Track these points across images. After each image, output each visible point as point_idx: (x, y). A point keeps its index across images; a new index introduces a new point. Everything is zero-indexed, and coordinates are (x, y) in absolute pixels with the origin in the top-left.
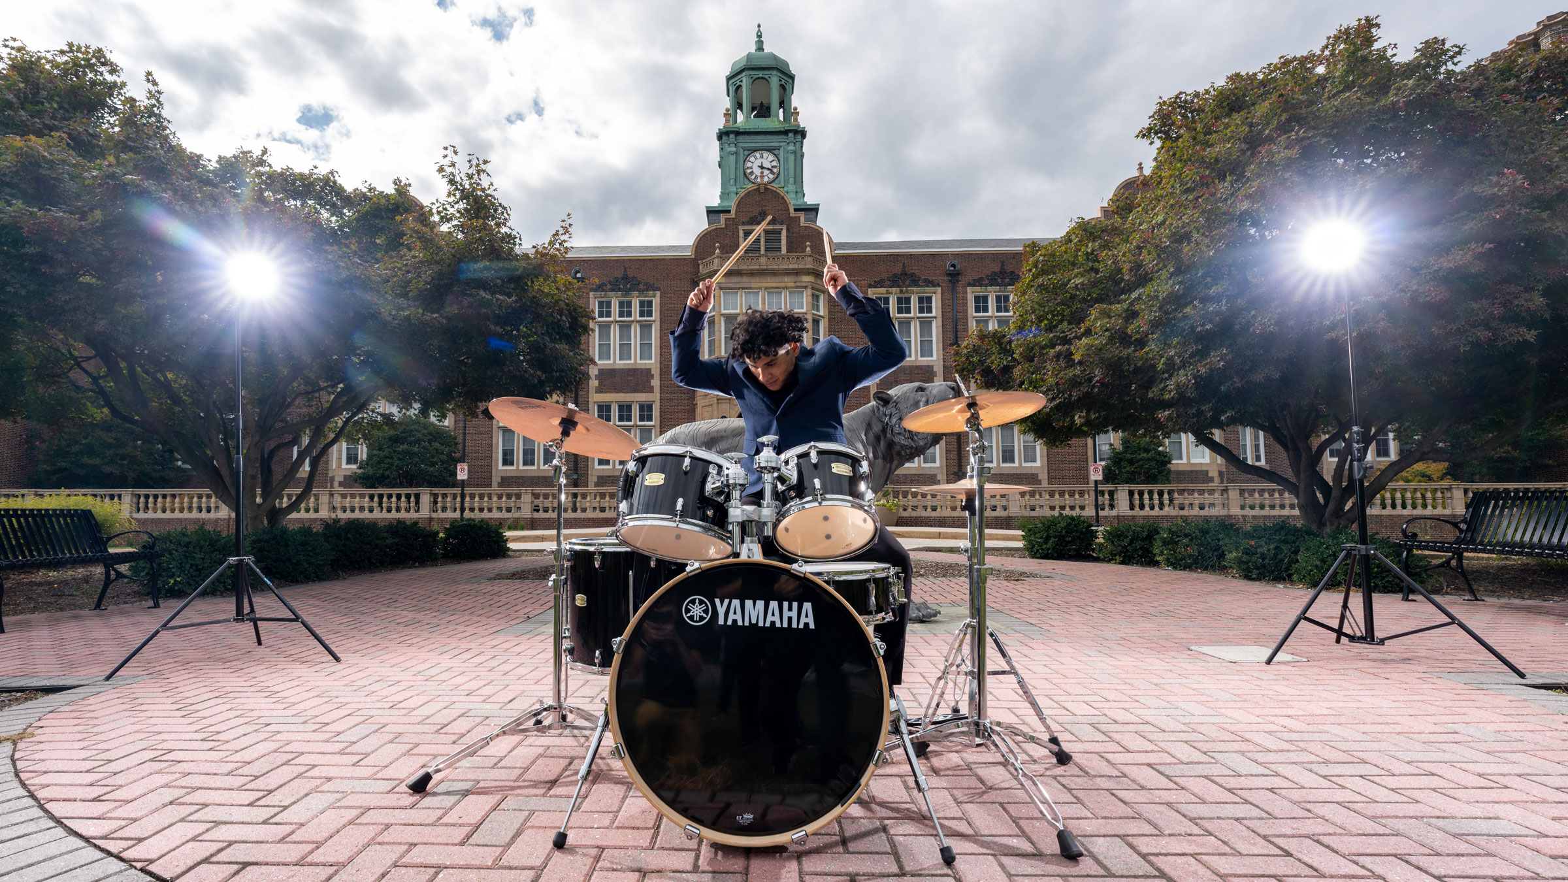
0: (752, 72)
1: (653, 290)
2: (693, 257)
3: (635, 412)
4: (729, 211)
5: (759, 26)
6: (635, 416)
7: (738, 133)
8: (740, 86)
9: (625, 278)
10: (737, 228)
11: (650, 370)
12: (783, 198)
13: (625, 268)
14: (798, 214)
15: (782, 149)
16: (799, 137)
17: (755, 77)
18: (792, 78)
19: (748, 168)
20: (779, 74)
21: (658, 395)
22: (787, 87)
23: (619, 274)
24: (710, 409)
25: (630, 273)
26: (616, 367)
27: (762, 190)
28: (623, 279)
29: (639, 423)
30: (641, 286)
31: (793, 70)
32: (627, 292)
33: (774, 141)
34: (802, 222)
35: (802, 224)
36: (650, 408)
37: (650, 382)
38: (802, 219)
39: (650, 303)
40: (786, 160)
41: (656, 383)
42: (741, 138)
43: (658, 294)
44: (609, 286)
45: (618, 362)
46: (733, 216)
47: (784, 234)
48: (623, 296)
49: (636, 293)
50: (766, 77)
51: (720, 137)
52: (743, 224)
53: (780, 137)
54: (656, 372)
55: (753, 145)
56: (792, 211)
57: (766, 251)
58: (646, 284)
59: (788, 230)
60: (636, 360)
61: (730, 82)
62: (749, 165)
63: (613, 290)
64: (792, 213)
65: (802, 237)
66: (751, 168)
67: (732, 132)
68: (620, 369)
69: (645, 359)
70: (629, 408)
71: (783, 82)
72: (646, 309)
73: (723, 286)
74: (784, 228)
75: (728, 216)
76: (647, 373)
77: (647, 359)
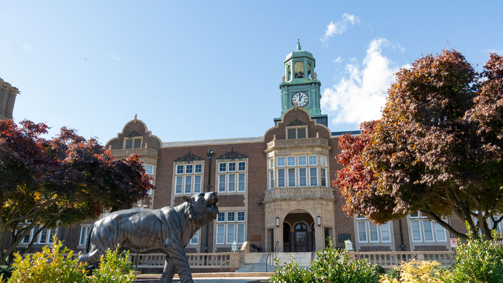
0: (295, 59)
1: (245, 158)
2: (264, 141)
3: (236, 216)
4: (280, 120)
5: (299, 40)
6: (236, 218)
7: (288, 85)
8: (290, 65)
9: (232, 152)
10: (285, 128)
11: (243, 195)
12: (306, 113)
13: (232, 148)
14: (313, 120)
15: (309, 91)
16: (317, 85)
17: (296, 61)
18: (314, 60)
19: (294, 100)
20: (307, 59)
21: (247, 207)
22: (311, 64)
23: (229, 150)
24: (271, 213)
25: (235, 150)
26: (227, 194)
27: (296, 110)
28: (231, 153)
29: (238, 221)
30: (240, 156)
31: (314, 57)
32: (233, 159)
33: (305, 88)
34: (316, 124)
35: (315, 125)
36: (243, 213)
37: (243, 201)
38: (315, 122)
39: (244, 164)
40: (311, 96)
41: (246, 201)
42: (290, 88)
43: (247, 159)
44: (225, 156)
45: (228, 191)
46: (283, 122)
47: (307, 129)
48: (231, 161)
49: (237, 159)
50: (301, 60)
51: (281, 88)
52: (287, 126)
53: (308, 86)
54: (246, 196)
55: (296, 90)
56: (310, 118)
57: (299, 138)
58: (242, 155)
59: (308, 127)
60: (237, 191)
61: (286, 64)
62: (294, 99)
63: (226, 158)
64: (311, 120)
65: (316, 130)
66: (295, 100)
67: (286, 85)
68: (229, 195)
69: (241, 190)
70: (233, 214)
71: (309, 62)
72: (242, 167)
73: (277, 154)
74: (307, 126)
75: (280, 122)
76: (242, 197)
77: (242, 190)
